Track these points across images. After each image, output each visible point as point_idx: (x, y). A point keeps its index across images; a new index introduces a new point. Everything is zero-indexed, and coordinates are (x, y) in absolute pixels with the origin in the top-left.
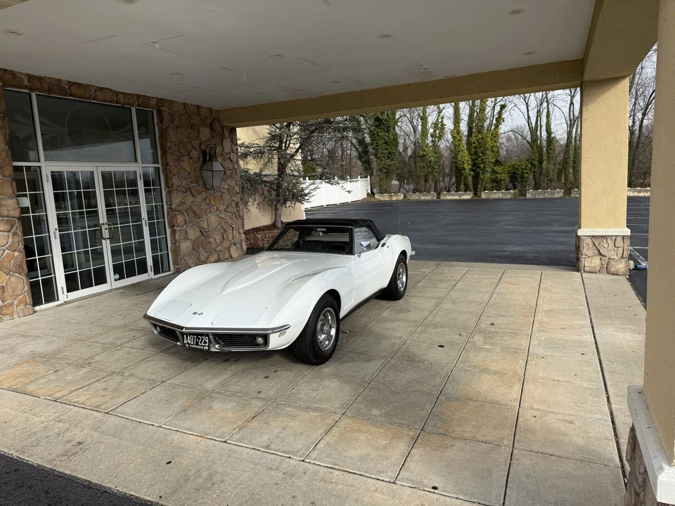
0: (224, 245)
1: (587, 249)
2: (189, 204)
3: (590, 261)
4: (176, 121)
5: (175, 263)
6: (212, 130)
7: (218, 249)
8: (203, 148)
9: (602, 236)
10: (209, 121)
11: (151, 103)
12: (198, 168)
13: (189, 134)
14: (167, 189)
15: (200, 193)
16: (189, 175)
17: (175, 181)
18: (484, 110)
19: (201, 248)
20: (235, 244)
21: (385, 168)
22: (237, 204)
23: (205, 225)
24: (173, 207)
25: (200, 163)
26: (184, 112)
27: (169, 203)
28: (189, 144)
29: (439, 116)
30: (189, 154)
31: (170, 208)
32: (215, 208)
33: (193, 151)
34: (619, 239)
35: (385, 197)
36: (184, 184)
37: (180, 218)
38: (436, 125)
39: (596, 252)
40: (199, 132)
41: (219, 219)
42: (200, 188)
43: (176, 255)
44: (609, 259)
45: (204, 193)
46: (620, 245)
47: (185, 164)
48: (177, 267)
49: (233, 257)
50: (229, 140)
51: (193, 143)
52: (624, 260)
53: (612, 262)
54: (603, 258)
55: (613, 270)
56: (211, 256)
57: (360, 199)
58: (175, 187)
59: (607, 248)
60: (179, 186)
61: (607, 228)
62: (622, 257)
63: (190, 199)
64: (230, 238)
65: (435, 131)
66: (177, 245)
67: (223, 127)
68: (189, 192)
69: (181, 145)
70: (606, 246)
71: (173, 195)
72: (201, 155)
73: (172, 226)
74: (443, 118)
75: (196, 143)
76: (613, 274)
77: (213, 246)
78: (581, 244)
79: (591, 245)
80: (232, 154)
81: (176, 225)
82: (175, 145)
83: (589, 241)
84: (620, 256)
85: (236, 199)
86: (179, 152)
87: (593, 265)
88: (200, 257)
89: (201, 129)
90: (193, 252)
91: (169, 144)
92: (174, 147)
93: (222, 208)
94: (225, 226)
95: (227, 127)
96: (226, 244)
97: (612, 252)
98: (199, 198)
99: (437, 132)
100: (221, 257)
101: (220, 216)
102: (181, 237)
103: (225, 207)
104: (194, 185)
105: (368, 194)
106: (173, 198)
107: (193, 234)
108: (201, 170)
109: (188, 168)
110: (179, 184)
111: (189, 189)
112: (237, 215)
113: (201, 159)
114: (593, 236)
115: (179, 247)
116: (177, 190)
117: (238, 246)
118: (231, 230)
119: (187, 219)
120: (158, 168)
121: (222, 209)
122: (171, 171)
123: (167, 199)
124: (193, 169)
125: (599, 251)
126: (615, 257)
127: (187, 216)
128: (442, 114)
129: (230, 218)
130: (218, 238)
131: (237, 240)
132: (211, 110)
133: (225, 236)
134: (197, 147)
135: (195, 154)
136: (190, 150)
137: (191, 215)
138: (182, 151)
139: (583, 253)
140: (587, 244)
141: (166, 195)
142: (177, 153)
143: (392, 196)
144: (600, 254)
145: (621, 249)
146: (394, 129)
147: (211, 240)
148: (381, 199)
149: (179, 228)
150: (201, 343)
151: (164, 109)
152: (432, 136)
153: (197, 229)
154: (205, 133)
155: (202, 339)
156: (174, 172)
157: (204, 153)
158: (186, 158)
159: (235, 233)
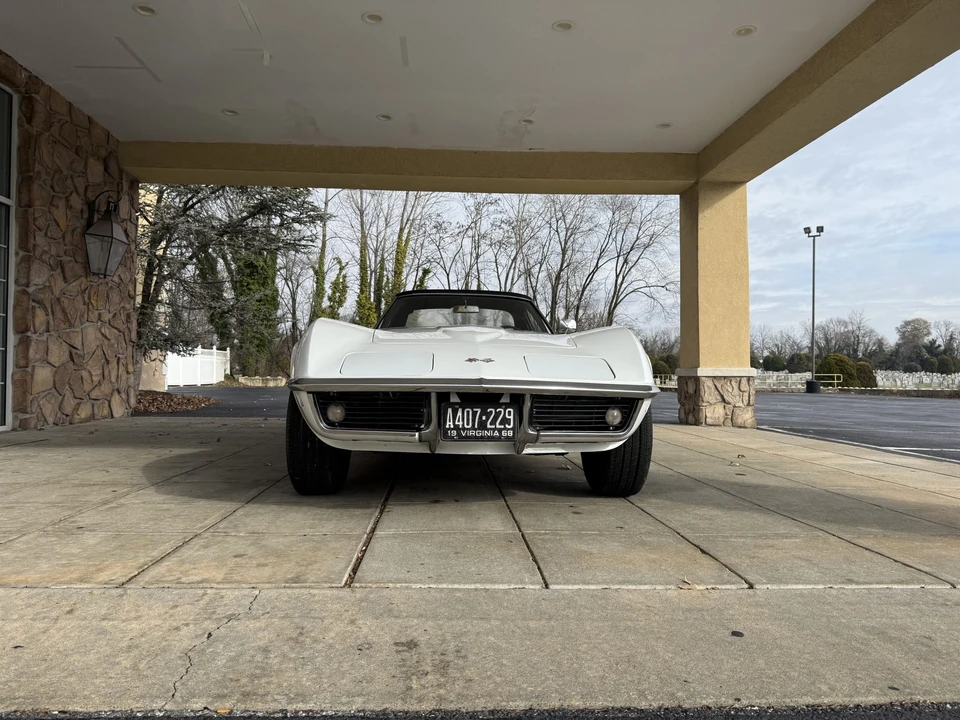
0: (102, 388)
1: (708, 394)
2: (57, 292)
3: (713, 411)
4: (55, 129)
5: (20, 408)
6: (106, 169)
7: (94, 395)
8: (91, 196)
9: (725, 377)
10: (103, 153)
11: (18, 76)
12: (79, 230)
13: (72, 163)
14: (22, 253)
15: (77, 277)
16: (64, 237)
17: (40, 240)
18: (400, 273)
19: (67, 387)
20: (119, 392)
21: (258, 339)
22: (128, 316)
23: (77, 343)
24: (31, 290)
25: (83, 222)
26: (68, 119)
27: (24, 281)
28: (69, 181)
29: (340, 272)
30: (67, 200)
31: (25, 292)
32: (96, 313)
33: (74, 195)
34: (744, 381)
35: (257, 382)
36: (54, 251)
37: (40, 317)
38: (335, 285)
39: (719, 398)
40: (86, 163)
41: (101, 336)
42: (79, 269)
43: (25, 393)
44: (735, 406)
45: (83, 279)
46: (745, 389)
47: (60, 213)
48: (22, 416)
49: (115, 415)
50: (127, 198)
51: (75, 180)
52: (750, 408)
53: (737, 411)
54: (727, 406)
55: (739, 421)
56: (82, 406)
57: (215, 382)
58: (38, 252)
59: (731, 393)
60: (45, 252)
61: (730, 366)
62: (749, 404)
63: (59, 285)
64: (113, 379)
65: (334, 293)
66: (29, 369)
67: (121, 171)
68: (59, 270)
69: (56, 176)
70: (730, 390)
71: (35, 266)
72: (85, 208)
73: (22, 330)
74: (345, 277)
75: (80, 183)
76: (740, 427)
77: (87, 387)
78: (701, 387)
79: (713, 387)
80: (129, 223)
81: (32, 329)
82: (48, 174)
83: (709, 383)
84: (746, 403)
85: (128, 306)
86: (52, 187)
87: (717, 415)
88: (65, 403)
89: (91, 161)
90: (54, 390)
91: (38, 167)
92: (44, 176)
93: (107, 317)
94: (109, 353)
95: (126, 174)
96: (106, 388)
97: (738, 398)
98: (74, 287)
99: (338, 294)
100: (96, 412)
101: (103, 331)
102: (38, 356)
103: (112, 315)
104: (69, 258)
105: (226, 376)
106: (32, 272)
107: (58, 354)
108: (84, 234)
109: (62, 223)
110: (46, 248)
111: (61, 265)
112: (127, 338)
113: (86, 215)
114: (714, 377)
115: (32, 376)
116: (40, 259)
117: (124, 396)
118: (115, 363)
119: (51, 322)
120: (8, 207)
121: (106, 319)
122: (35, 219)
123: (18, 271)
124: (70, 228)
125: (722, 396)
126: (740, 404)
127: (51, 317)
128: (344, 272)
129: (117, 339)
130: (96, 372)
131: (123, 385)
132: (108, 135)
133: (106, 373)
134: (82, 191)
135: (77, 202)
136: (69, 191)
137: (59, 315)
138: (57, 188)
139: (705, 400)
140: (708, 387)
141: (18, 265)
142: (49, 189)
143: (267, 380)
144: (724, 400)
145: (746, 394)
146: (274, 282)
147: (85, 374)
148: (250, 384)
149: (34, 337)
150: (493, 422)
151: (37, 97)
152: (330, 299)
153: (65, 347)
154: (96, 169)
155: (497, 415)
156: (41, 222)
157: (91, 206)
158: (62, 204)
159: (120, 370)
